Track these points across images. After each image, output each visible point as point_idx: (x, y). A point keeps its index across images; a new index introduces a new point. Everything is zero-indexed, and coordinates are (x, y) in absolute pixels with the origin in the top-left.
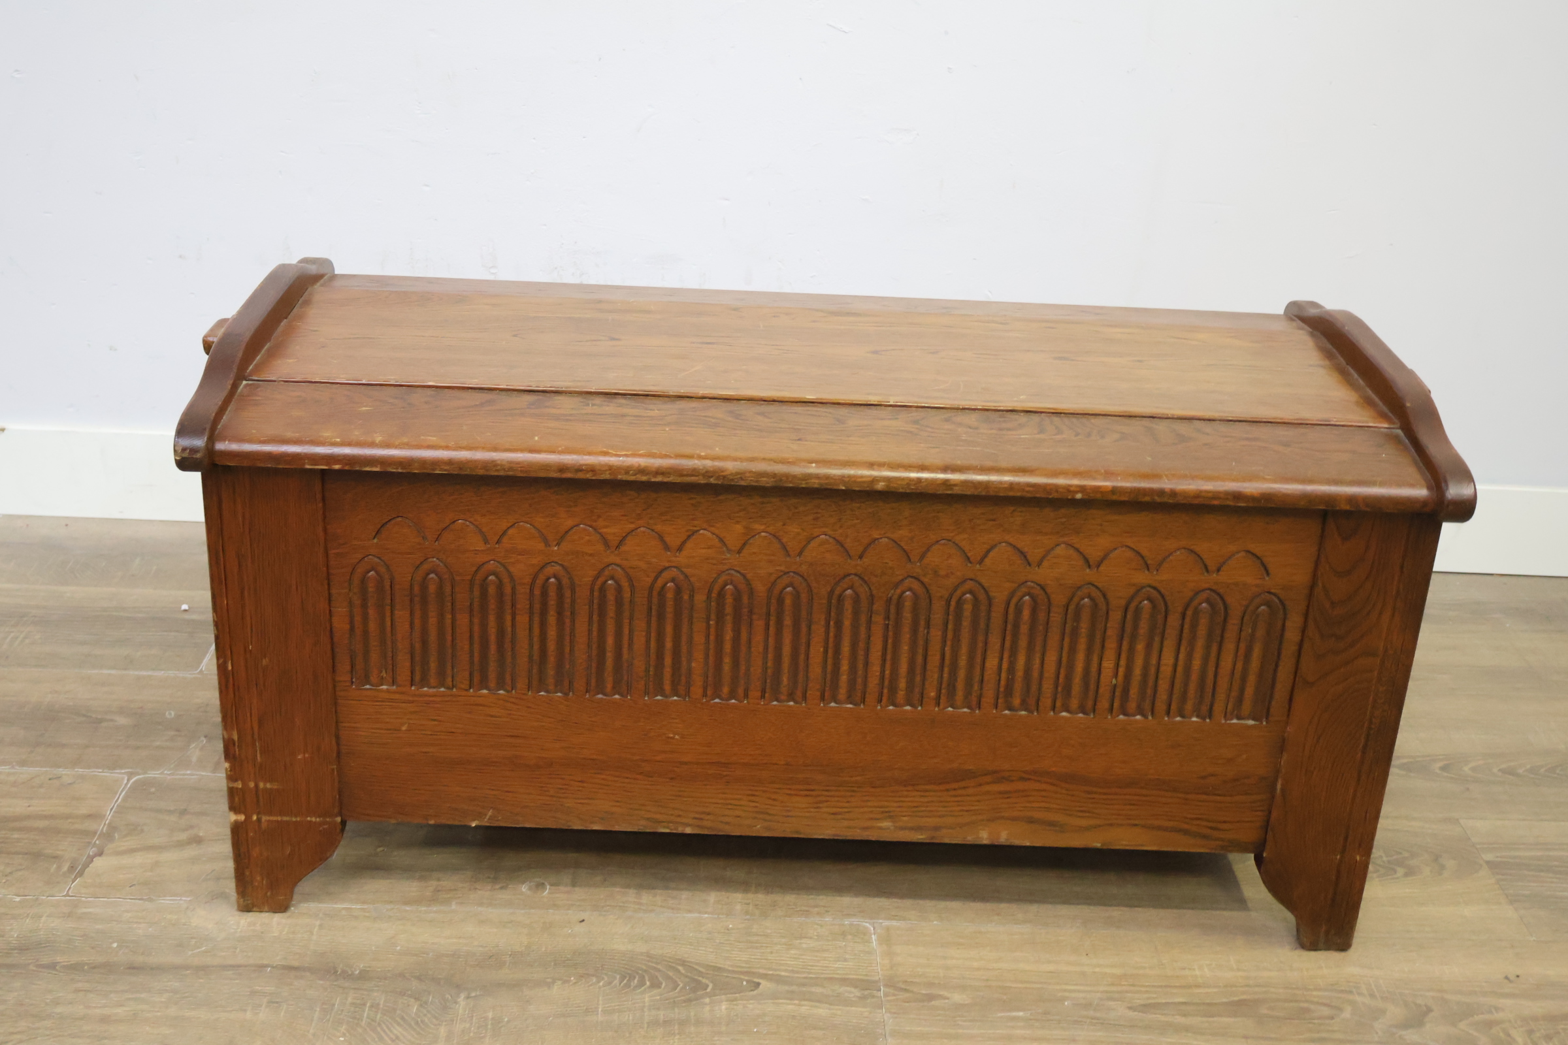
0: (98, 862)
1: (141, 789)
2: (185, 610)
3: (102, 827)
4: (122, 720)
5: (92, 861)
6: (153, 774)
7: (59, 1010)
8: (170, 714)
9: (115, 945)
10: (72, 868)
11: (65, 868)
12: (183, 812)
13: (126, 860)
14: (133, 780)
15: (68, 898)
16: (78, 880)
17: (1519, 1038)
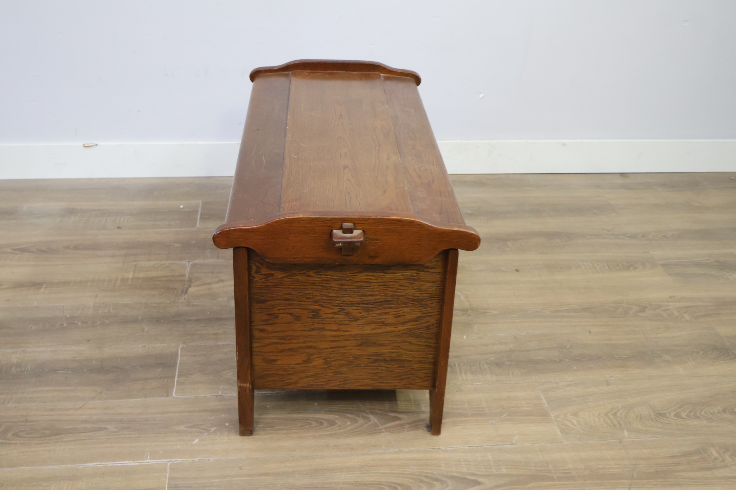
0: (191, 290)
1: (194, 266)
2: (182, 208)
3: (187, 278)
4: (177, 245)
5: (188, 289)
6: (197, 261)
7: (198, 332)
8: (194, 242)
9: (208, 313)
10: (182, 291)
11: (180, 291)
12: (213, 273)
13: (199, 288)
14: (191, 263)
15: (185, 300)
16: (186, 295)
17: (676, 313)
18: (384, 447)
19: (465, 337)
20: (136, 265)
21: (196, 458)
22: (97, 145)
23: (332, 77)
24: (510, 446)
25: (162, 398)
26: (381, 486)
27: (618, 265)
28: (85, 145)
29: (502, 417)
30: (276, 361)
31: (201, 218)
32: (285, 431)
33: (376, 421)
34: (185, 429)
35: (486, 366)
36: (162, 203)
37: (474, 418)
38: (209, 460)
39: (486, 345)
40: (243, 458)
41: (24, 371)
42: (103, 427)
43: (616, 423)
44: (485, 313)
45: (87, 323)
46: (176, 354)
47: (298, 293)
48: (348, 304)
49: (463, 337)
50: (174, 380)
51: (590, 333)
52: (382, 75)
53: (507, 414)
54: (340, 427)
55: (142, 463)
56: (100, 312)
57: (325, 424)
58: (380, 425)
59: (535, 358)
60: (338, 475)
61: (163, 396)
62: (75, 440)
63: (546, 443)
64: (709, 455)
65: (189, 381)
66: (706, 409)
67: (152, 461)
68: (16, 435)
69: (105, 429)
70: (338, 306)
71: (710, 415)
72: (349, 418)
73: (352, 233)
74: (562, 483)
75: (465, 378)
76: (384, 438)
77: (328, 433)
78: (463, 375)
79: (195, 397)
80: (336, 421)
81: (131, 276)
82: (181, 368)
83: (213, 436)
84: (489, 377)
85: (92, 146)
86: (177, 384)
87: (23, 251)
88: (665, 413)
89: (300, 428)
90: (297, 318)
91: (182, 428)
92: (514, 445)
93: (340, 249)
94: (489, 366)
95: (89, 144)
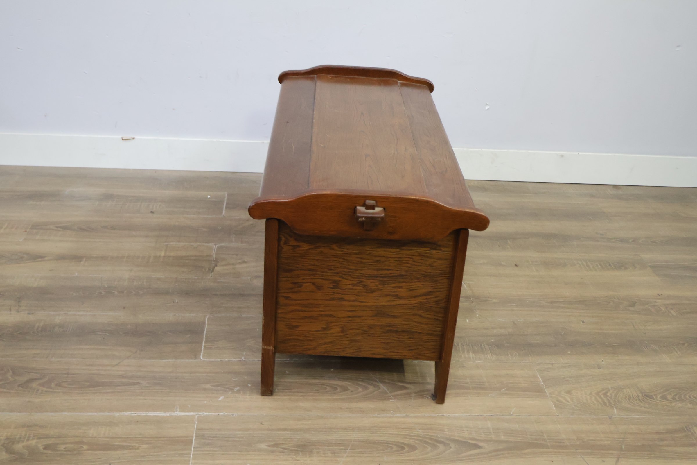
0: (217, 269)
1: (219, 248)
2: (209, 198)
3: (213, 258)
4: (205, 230)
5: (215, 268)
6: (223, 244)
7: (224, 305)
8: (220, 228)
9: (233, 289)
10: (209, 270)
11: (207, 269)
12: (237, 255)
13: (225, 267)
14: (217, 246)
15: (212, 277)
16: (213, 273)
17: (663, 309)
18: (392, 412)
19: (467, 321)
20: (167, 245)
21: (221, 412)
22: (134, 138)
23: (354, 81)
24: (508, 417)
25: (191, 360)
26: (389, 445)
27: (610, 265)
28: (123, 138)
29: (501, 391)
30: (297, 327)
31: (226, 207)
32: (302, 394)
33: (385, 389)
34: (211, 387)
35: (487, 347)
36: (192, 193)
37: (476, 391)
38: (233, 415)
39: (486, 329)
40: (264, 415)
41: (67, 330)
42: (137, 382)
43: (606, 401)
44: (486, 301)
45: (123, 292)
46: (204, 323)
47: (322, 264)
48: (366, 277)
49: (466, 321)
50: (202, 345)
51: (583, 322)
52: (398, 81)
53: (506, 389)
54: (352, 393)
55: (173, 415)
56: (135, 284)
57: (339, 389)
58: (389, 393)
59: (532, 342)
60: (350, 433)
61: (191, 358)
62: (112, 392)
63: (541, 416)
64: (692, 434)
65: (215, 347)
66: (690, 393)
67: (181, 413)
68: (59, 385)
69: (139, 383)
70: (357, 278)
71: (693, 398)
72: (361, 385)
73: (374, 209)
74: (555, 450)
75: (467, 356)
76: (392, 403)
77: (342, 397)
78: (466, 353)
79: (221, 360)
80: (349, 388)
81: (163, 254)
82: (208, 335)
83: (236, 395)
84: (489, 356)
85: (130, 139)
86: (204, 349)
87: (65, 228)
88: (652, 395)
89: (316, 391)
90: (319, 288)
91: (208, 386)
92: (512, 416)
93: (362, 223)
94: (490, 346)
95: (128, 137)
